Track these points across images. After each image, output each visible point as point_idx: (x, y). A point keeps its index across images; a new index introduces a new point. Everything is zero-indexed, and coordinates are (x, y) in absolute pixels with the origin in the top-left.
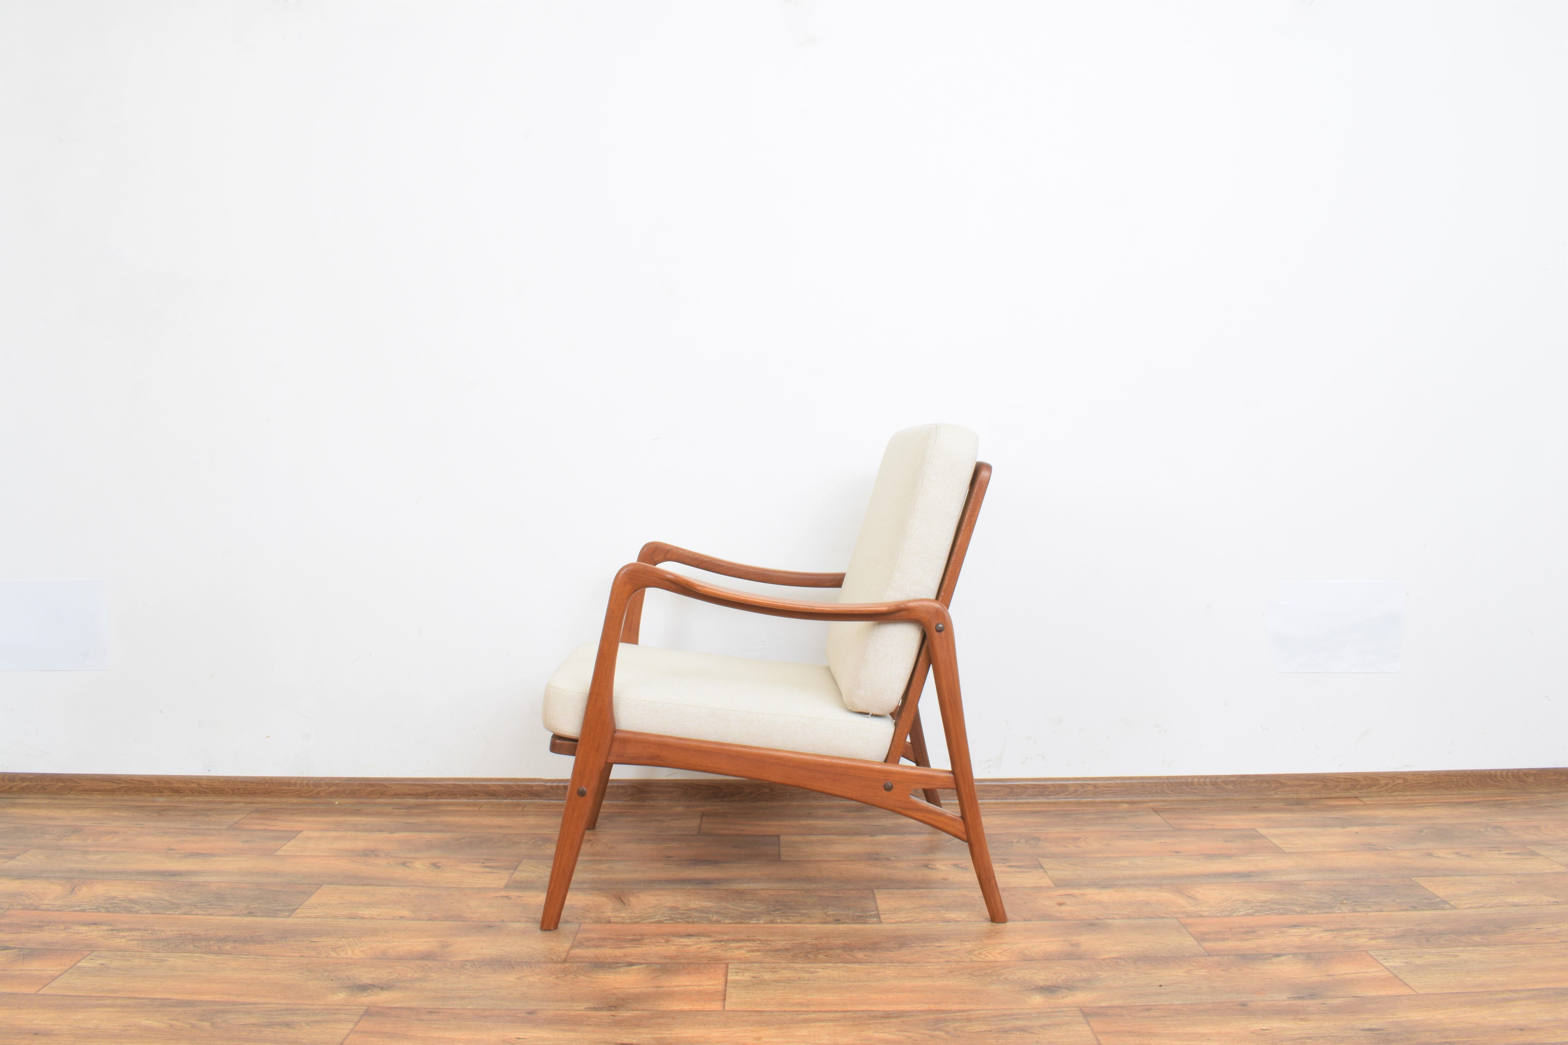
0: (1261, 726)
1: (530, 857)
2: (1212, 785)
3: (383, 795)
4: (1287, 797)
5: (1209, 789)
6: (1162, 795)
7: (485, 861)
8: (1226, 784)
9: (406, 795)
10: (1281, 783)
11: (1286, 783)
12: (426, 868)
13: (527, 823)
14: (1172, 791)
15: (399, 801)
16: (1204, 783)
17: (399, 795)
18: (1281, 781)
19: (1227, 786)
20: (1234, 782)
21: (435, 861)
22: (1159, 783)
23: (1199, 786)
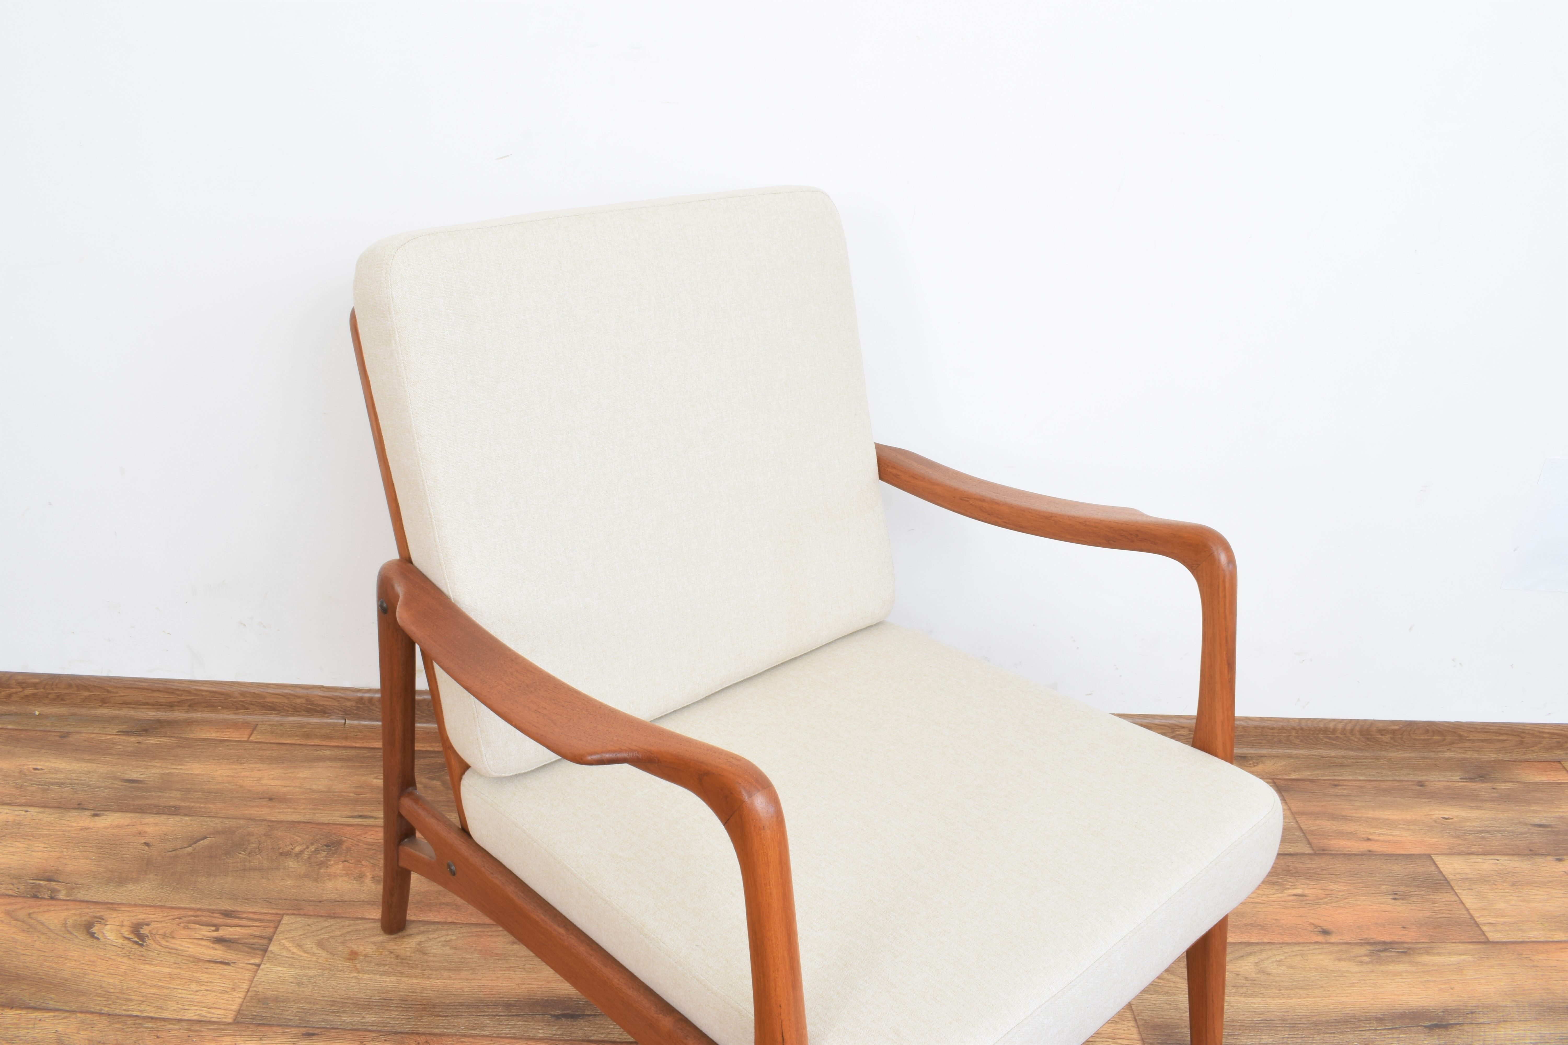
0: (1453, 660)
1: (297, 907)
2: (1361, 735)
3: (105, 703)
4: (1463, 756)
5: (1356, 740)
6: (1287, 746)
7: (219, 920)
8: (1382, 735)
9: (141, 705)
10: (1460, 736)
11: (1468, 737)
12: (121, 941)
13: (314, 787)
14: (1301, 741)
15: (131, 713)
16: (1352, 731)
17: (129, 703)
18: (1462, 733)
19: (1383, 738)
20: (1394, 732)
21: (140, 915)
22: (1286, 730)
23: (1342, 736)
